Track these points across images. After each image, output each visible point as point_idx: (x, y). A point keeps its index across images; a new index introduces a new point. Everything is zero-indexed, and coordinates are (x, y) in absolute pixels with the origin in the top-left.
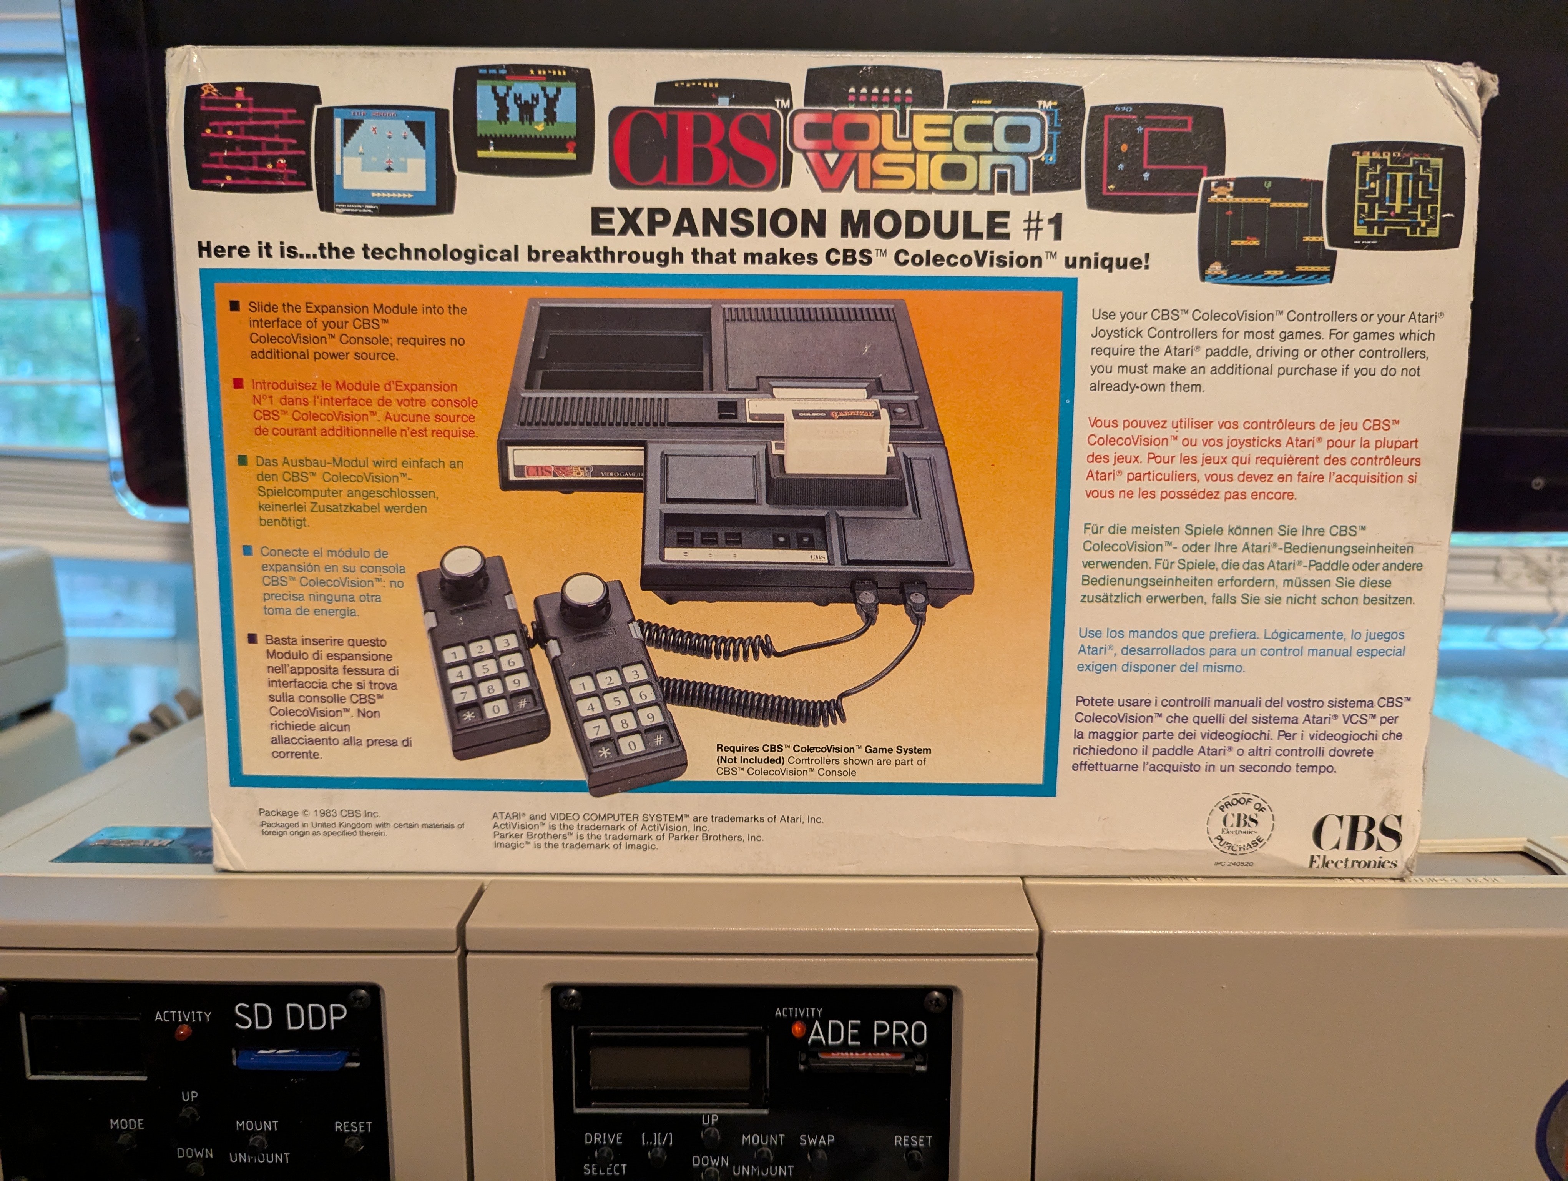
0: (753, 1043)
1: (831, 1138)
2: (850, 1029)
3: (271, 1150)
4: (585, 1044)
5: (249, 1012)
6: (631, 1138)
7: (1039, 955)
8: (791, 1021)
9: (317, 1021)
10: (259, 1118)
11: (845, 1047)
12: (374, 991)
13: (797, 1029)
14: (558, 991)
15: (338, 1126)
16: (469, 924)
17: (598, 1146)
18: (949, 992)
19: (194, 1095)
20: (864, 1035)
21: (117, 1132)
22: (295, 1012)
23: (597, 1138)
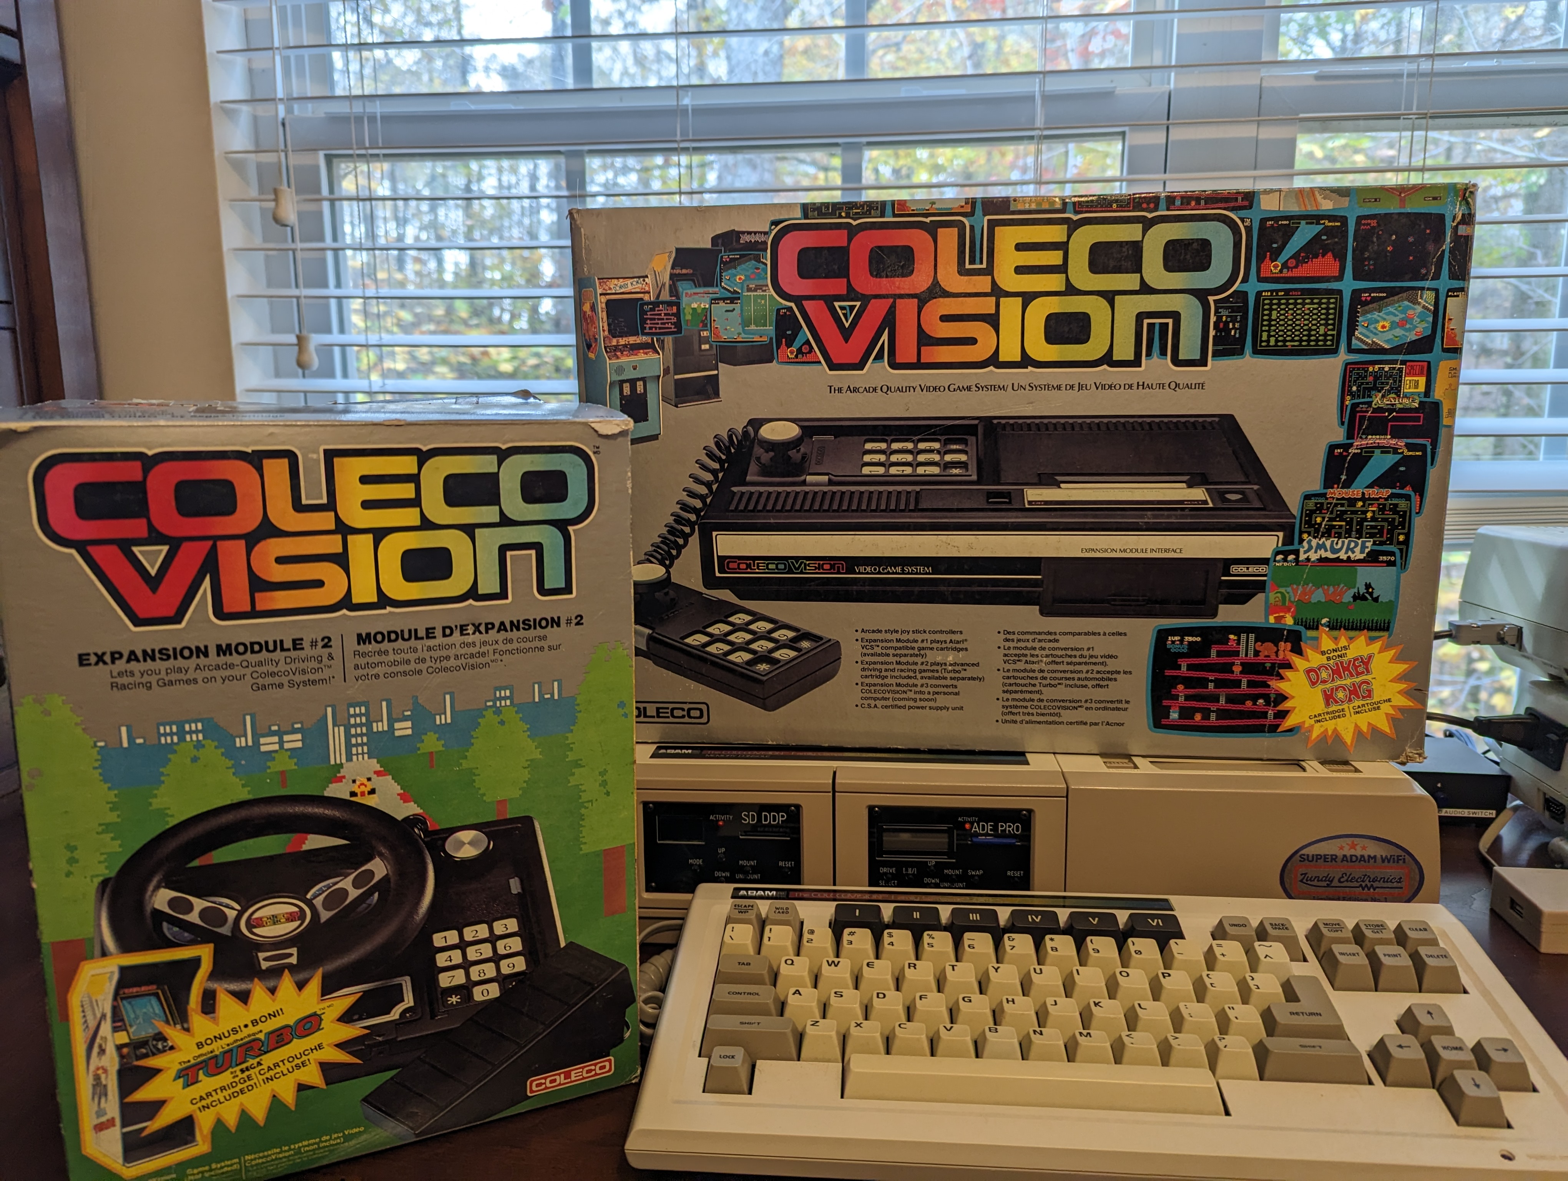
0: (949, 832)
1: (981, 872)
2: (989, 827)
3: (754, 873)
4: (882, 831)
5: (748, 816)
6: (899, 870)
7: (1067, 797)
8: (965, 822)
9: (774, 820)
10: (748, 860)
11: (987, 834)
12: (798, 807)
13: (967, 826)
14: (871, 809)
15: (780, 864)
16: (837, 781)
17: (885, 874)
18: (1030, 811)
19: (723, 850)
20: (995, 828)
21: (692, 865)
22: (766, 816)
23: (884, 870)
